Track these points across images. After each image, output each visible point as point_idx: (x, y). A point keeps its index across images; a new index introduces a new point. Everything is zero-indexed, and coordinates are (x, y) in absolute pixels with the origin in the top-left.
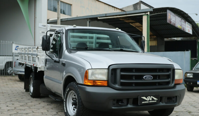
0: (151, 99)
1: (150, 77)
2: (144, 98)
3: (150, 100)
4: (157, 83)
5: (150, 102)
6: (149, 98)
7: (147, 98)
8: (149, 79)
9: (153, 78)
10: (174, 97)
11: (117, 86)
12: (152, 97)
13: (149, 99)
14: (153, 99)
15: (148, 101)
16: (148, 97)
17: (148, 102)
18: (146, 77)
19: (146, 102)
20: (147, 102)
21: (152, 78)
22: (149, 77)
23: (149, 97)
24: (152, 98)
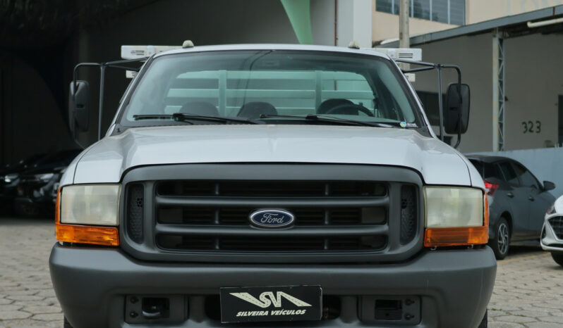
0: (278, 304)
1: (280, 215)
2: (246, 297)
3: (272, 304)
4: (326, 242)
5: (273, 313)
6: (267, 297)
7: (258, 298)
8: (276, 223)
9: (293, 220)
10: (409, 302)
11: (142, 248)
12: (280, 294)
13: (267, 301)
14: (286, 304)
15: (264, 310)
16: (265, 293)
17: (267, 313)
18: (262, 214)
19: (254, 313)
20: (261, 313)
21: (287, 218)
22: (273, 217)
23: (271, 294)
24: (283, 298)
